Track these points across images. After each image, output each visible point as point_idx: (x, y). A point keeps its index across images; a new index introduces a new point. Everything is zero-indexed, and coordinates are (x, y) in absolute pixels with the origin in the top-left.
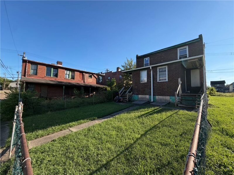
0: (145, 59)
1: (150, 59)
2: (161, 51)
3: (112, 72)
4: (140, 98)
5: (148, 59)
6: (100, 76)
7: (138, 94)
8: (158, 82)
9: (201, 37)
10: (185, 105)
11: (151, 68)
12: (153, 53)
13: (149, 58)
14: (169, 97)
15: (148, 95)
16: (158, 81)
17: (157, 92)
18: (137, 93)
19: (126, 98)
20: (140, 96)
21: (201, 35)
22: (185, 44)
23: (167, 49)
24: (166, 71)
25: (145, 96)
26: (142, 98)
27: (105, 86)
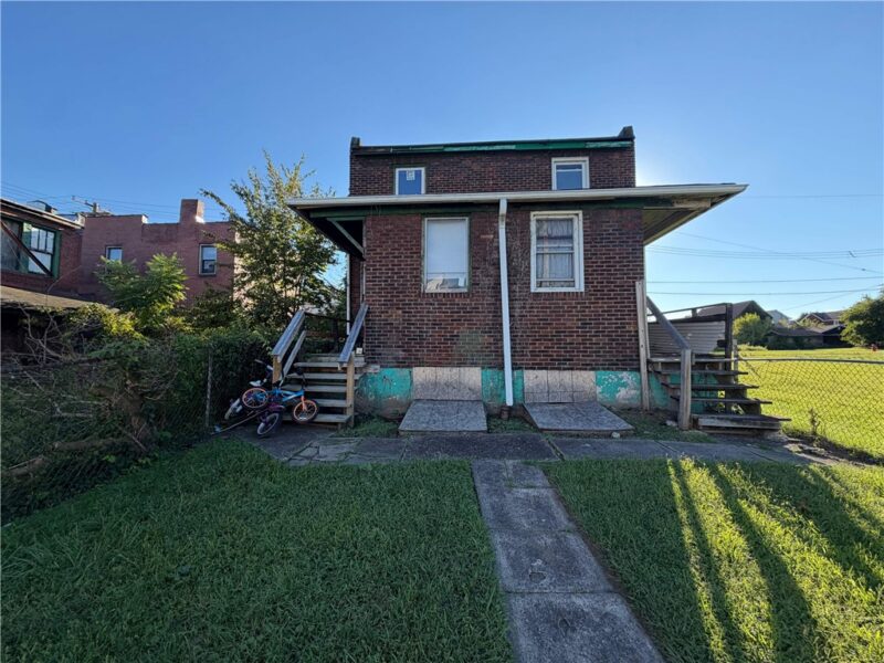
0: (403, 175)
1: (428, 175)
2: (486, 148)
3: (145, 220)
4: (424, 386)
5: (418, 174)
6: (26, 227)
7: (407, 363)
8: (538, 294)
9: (627, 135)
10: (733, 420)
11: (503, 208)
12: (447, 150)
13: (423, 170)
14: (592, 372)
15: (474, 364)
16: (532, 291)
17: (531, 348)
18: (401, 354)
19: (343, 396)
20: (421, 374)
21: (631, 128)
22: (581, 146)
23: (513, 147)
24: (570, 238)
25: (455, 370)
26: (436, 384)
27: (87, 305)
